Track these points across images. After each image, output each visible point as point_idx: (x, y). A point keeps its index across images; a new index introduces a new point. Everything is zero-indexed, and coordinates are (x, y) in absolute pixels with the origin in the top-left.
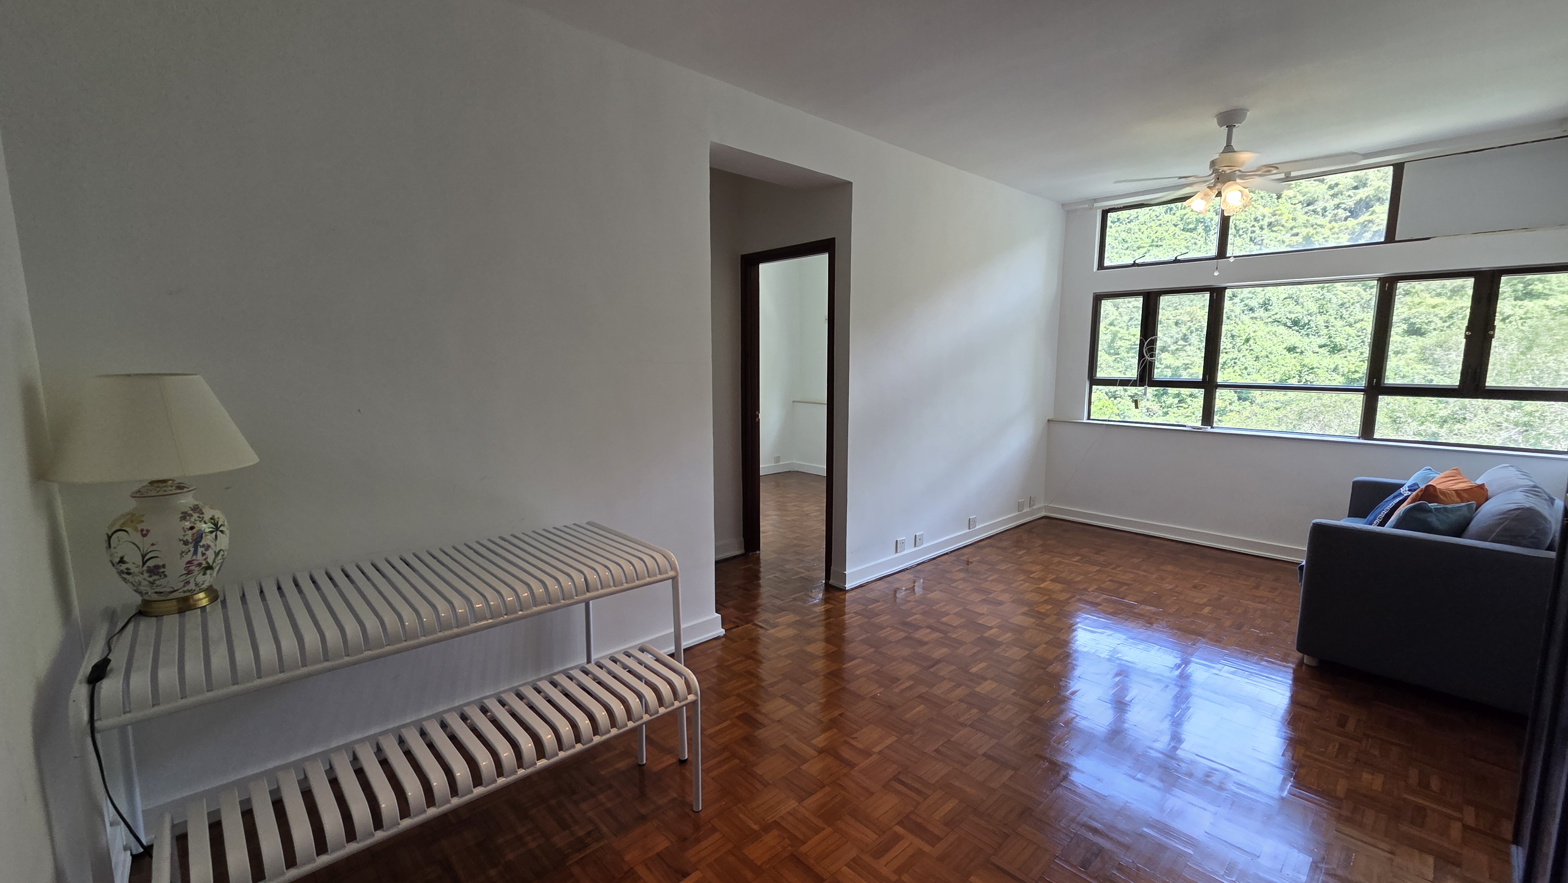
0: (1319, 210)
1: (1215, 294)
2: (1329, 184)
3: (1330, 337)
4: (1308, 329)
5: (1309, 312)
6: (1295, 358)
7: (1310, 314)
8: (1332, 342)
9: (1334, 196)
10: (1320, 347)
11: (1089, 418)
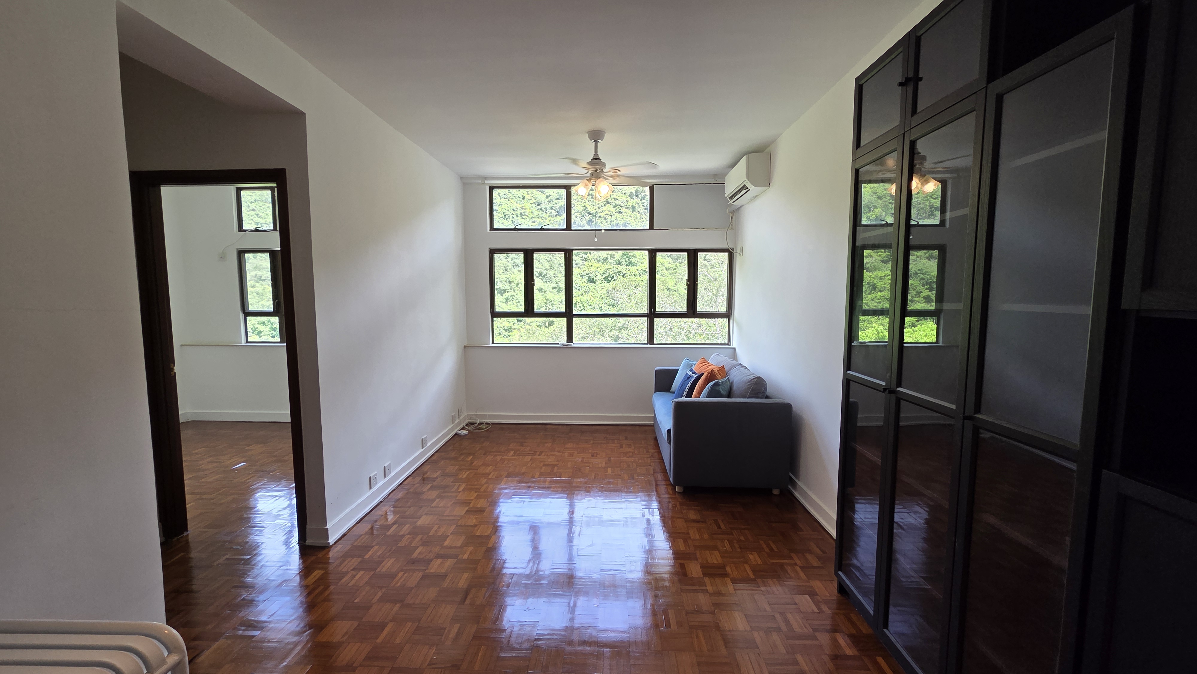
0: (543, 209)
1: (568, 254)
2: (546, 195)
3: (557, 283)
4: (546, 278)
5: (546, 268)
6: (542, 295)
7: (546, 270)
8: (558, 286)
9: (549, 202)
10: (553, 288)
11: (493, 343)
